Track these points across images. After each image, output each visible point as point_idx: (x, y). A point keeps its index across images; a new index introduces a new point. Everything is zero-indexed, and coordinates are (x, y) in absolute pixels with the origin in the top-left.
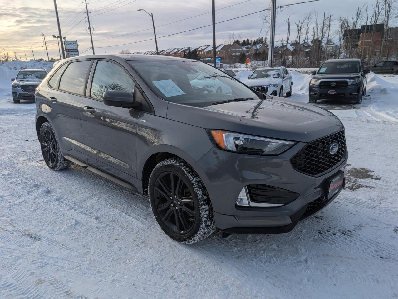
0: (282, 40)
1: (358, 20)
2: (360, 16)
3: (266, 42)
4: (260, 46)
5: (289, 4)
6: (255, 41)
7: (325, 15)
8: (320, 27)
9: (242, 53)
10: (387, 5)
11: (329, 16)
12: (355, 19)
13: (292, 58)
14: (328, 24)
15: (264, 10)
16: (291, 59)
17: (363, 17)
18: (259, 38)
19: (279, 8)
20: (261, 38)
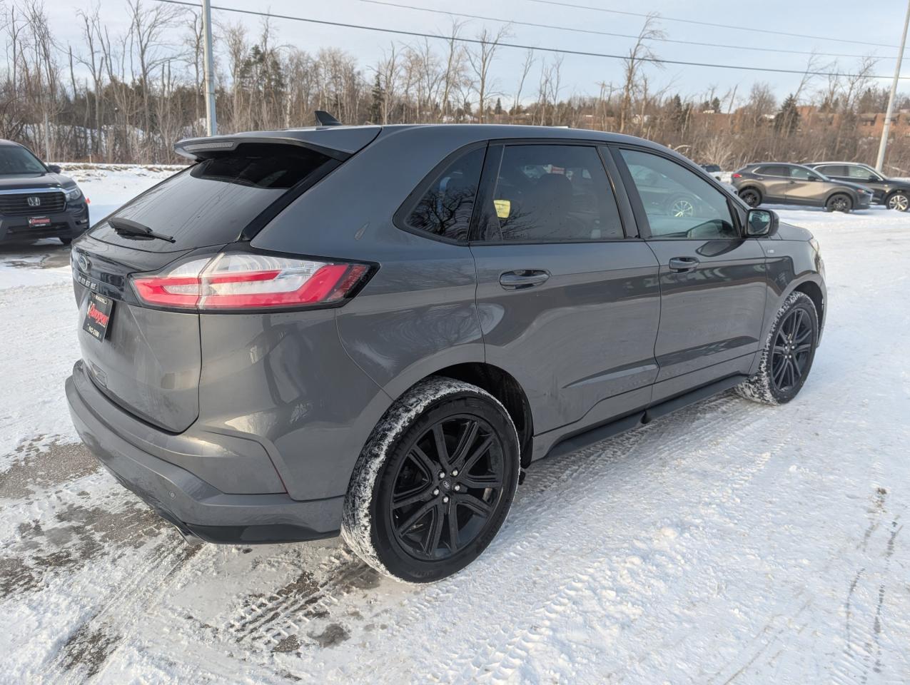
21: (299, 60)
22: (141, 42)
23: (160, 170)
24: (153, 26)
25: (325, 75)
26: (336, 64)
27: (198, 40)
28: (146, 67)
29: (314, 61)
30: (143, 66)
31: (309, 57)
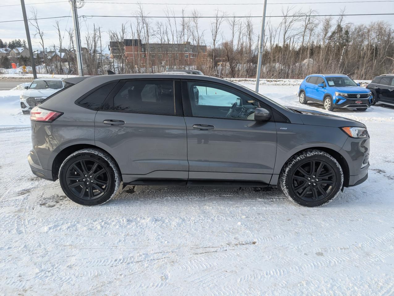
0: (54, 46)
1: (124, 35)
2: (125, 31)
3: (25, 45)
4: (22, 50)
5: (93, 15)
6: (10, 43)
7: (94, 26)
8: (92, 36)
9: (4, 57)
10: (145, 25)
11: (99, 28)
12: (122, 34)
13: (69, 65)
14: (99, 35)
15: (63, 17)
16: (68, 67)
17: (128, 33)
18: (16, 40)
19: (82, 17)
20: (18, 40)
21: (360, 29)
22: (285, 29)
23: (272, 81)
24: (291, 22)
25: (373, 35)
26: (381, 29)
27: (306, 26)
28: (285, 39)
29: (367, 29)
30: (284, 39)
31: (366, 27)
